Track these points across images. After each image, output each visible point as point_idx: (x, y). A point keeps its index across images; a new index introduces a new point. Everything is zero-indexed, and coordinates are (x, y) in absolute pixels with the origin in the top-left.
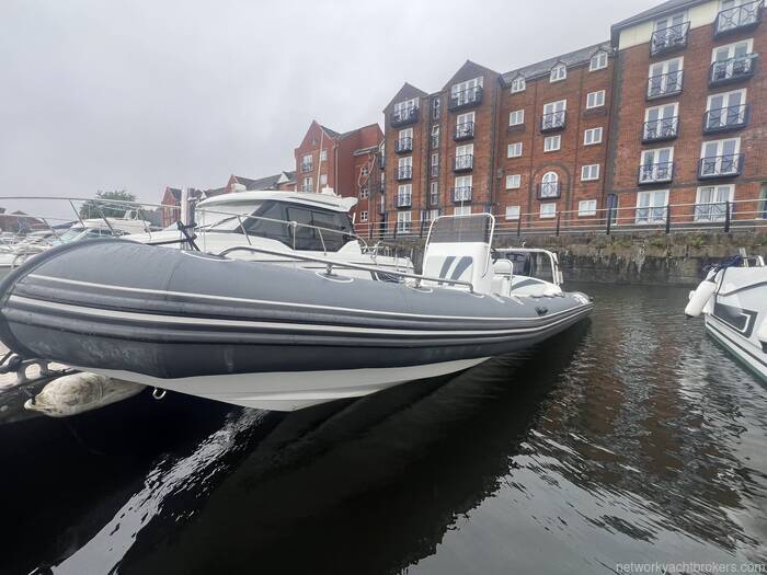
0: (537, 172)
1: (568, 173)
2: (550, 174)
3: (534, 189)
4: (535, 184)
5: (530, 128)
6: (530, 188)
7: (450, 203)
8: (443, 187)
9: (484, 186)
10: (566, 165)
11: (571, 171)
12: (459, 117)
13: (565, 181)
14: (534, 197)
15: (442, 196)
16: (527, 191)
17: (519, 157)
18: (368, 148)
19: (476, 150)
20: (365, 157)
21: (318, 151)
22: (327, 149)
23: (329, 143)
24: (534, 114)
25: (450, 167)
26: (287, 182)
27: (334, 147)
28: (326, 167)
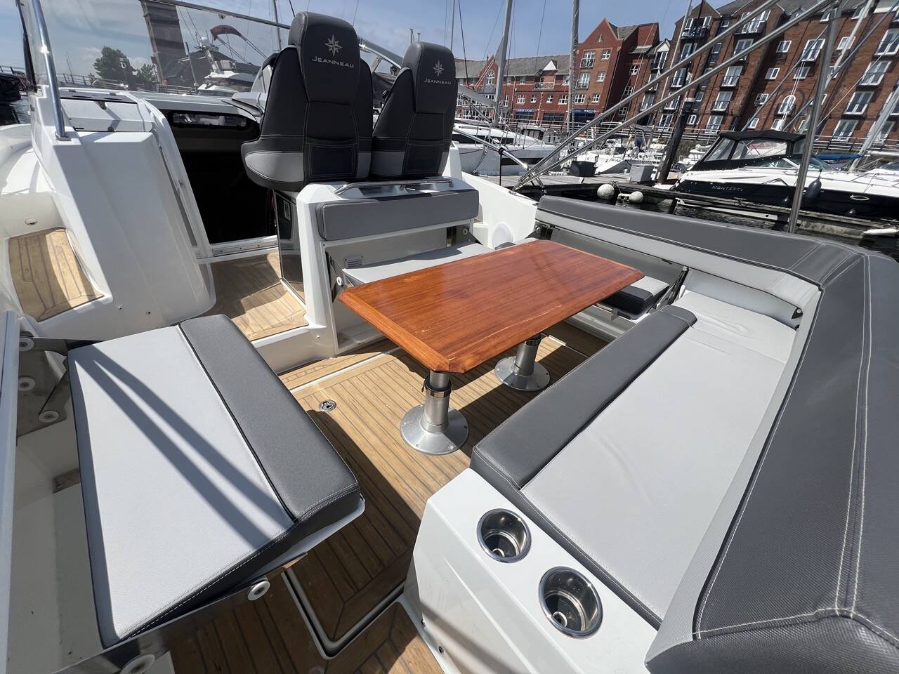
0: (782, 94)
1: (804, 98)
2: (791, 96)
3: (775, 107)
4: (776, 103)
5: (790, 58)
6: (772, 106)
7: (708, 110)
8: (706, 98)
9: (739, 101)
10: (804, 91)
12: (739, 41)
13: (799, 104)
14: (773, 113)
15: (704, 105)
16: (769, 107)
17: (774, 80)
18: (642, 48)
19: (743, 72)
20: (637, 56)
21: (602, 49)
22: (612, 48)
23: (615, 44)
24: (798, 46)
25: (718, 83)
26: (555, 71)
27: (619, 48)
28: (605, 67)
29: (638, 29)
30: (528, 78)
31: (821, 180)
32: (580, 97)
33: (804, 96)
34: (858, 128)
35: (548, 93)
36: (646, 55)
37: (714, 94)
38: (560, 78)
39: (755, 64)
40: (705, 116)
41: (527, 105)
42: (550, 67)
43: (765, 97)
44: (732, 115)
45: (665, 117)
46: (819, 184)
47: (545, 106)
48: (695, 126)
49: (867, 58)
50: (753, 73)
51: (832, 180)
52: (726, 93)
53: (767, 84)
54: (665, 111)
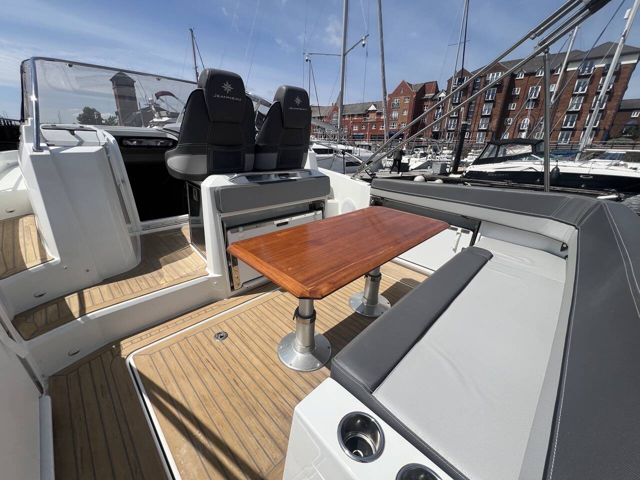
0: (521, 118)
1: (535, 119)
2: (526, 119)
3: (518, 126)
4: (518, 123)
5: (521, 97)
6: (516, 125)
7: (476, 129)
8: (474, 122)
9: (495, 123)
10: (534, 115)
11: (536, 119)
13: (532, 123)
14: (517, 129)
15: (473, 126)
16: (514, 126)
17: (514, 110)
18: (429, 95)
19: (494, 106)
20: (427, 100)
21: (404, 97)
22: (410, 96)
23: (412, 94)
24: (525, 90)
25: (479, 113)
26: (376, 110)
27: (414, 96)
28: (407, 107)
29: (425, 85)
30: (359, 115)
31: (558, 167)
32: (393, 124)
33: (534, 118)
34: (573, 135)
35: (372, 123)
36: (433, 100)
37: (478, 119)
38: (380, 114)
39: (500, 101)
40: (474, 133)
41: (360, 131)
42: (372, 108)
43: (511, 121)
44: (491, 131)
45: (449, 134)
46: (558, 170)
47: (371, 131)
48: (469, 139)
49: (569, 95)
50: (500, 107)
51: (566, 166)
52: (485, 118)
53: (509, 113)
54: (450, 131)
